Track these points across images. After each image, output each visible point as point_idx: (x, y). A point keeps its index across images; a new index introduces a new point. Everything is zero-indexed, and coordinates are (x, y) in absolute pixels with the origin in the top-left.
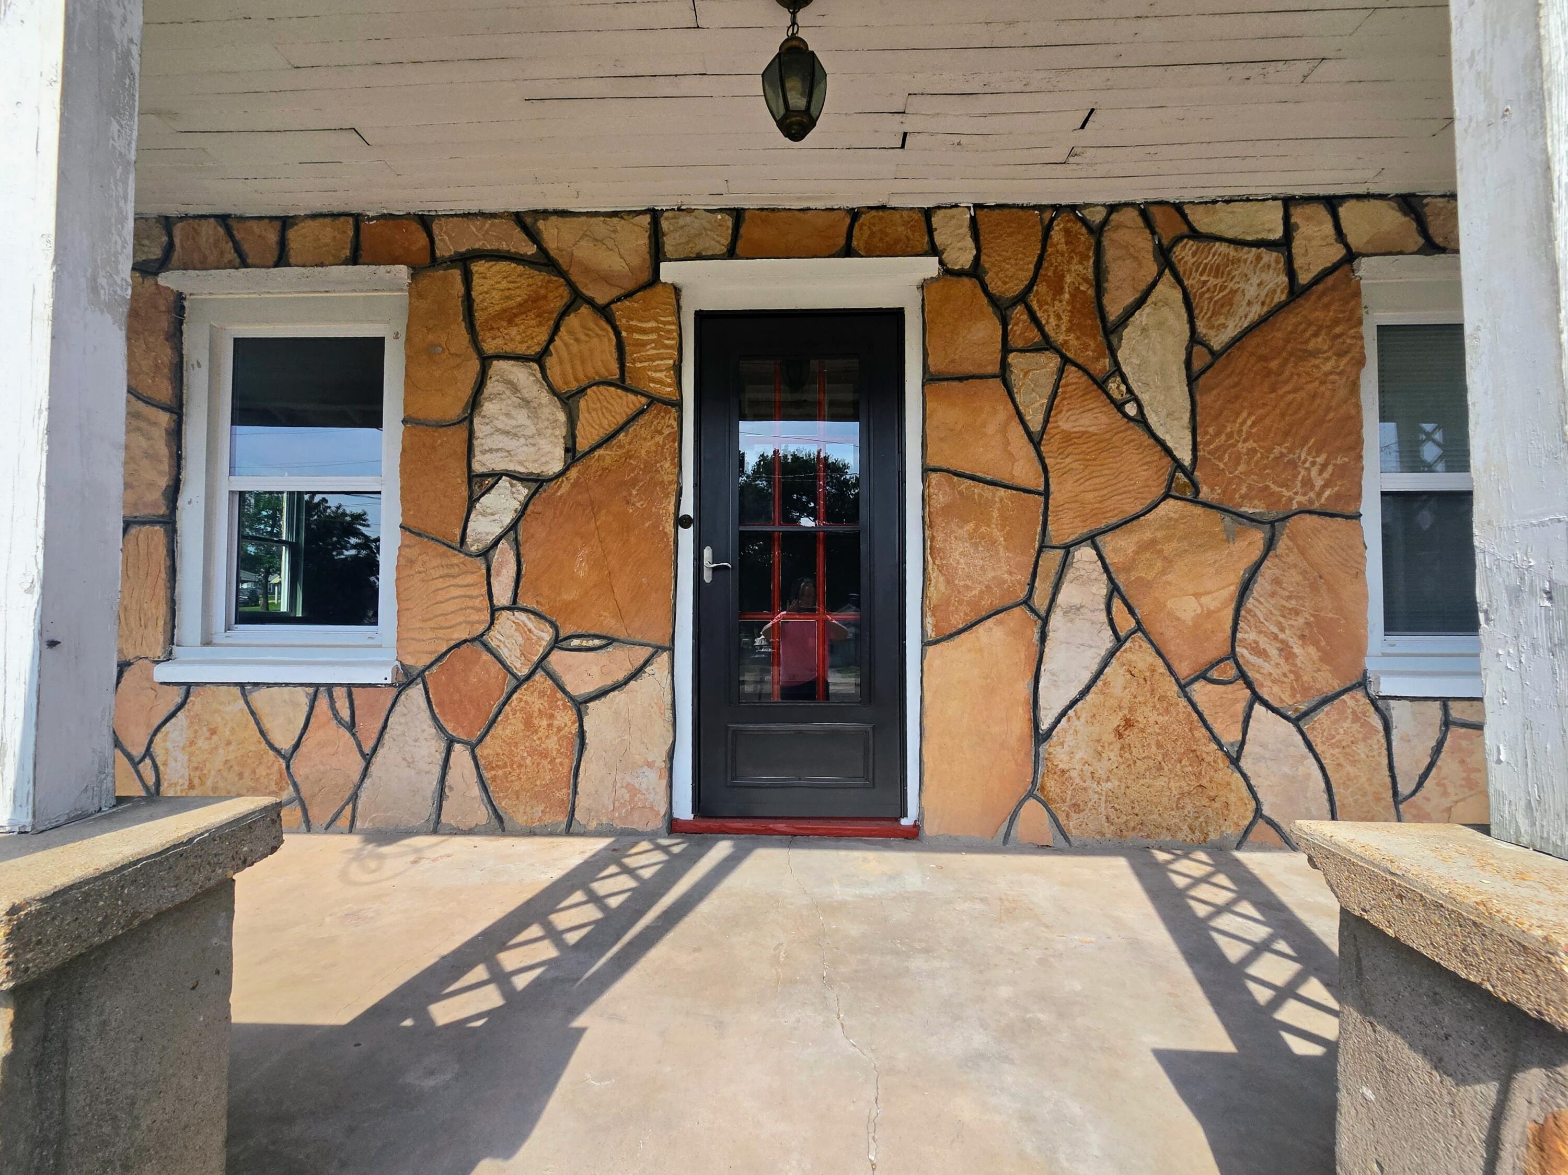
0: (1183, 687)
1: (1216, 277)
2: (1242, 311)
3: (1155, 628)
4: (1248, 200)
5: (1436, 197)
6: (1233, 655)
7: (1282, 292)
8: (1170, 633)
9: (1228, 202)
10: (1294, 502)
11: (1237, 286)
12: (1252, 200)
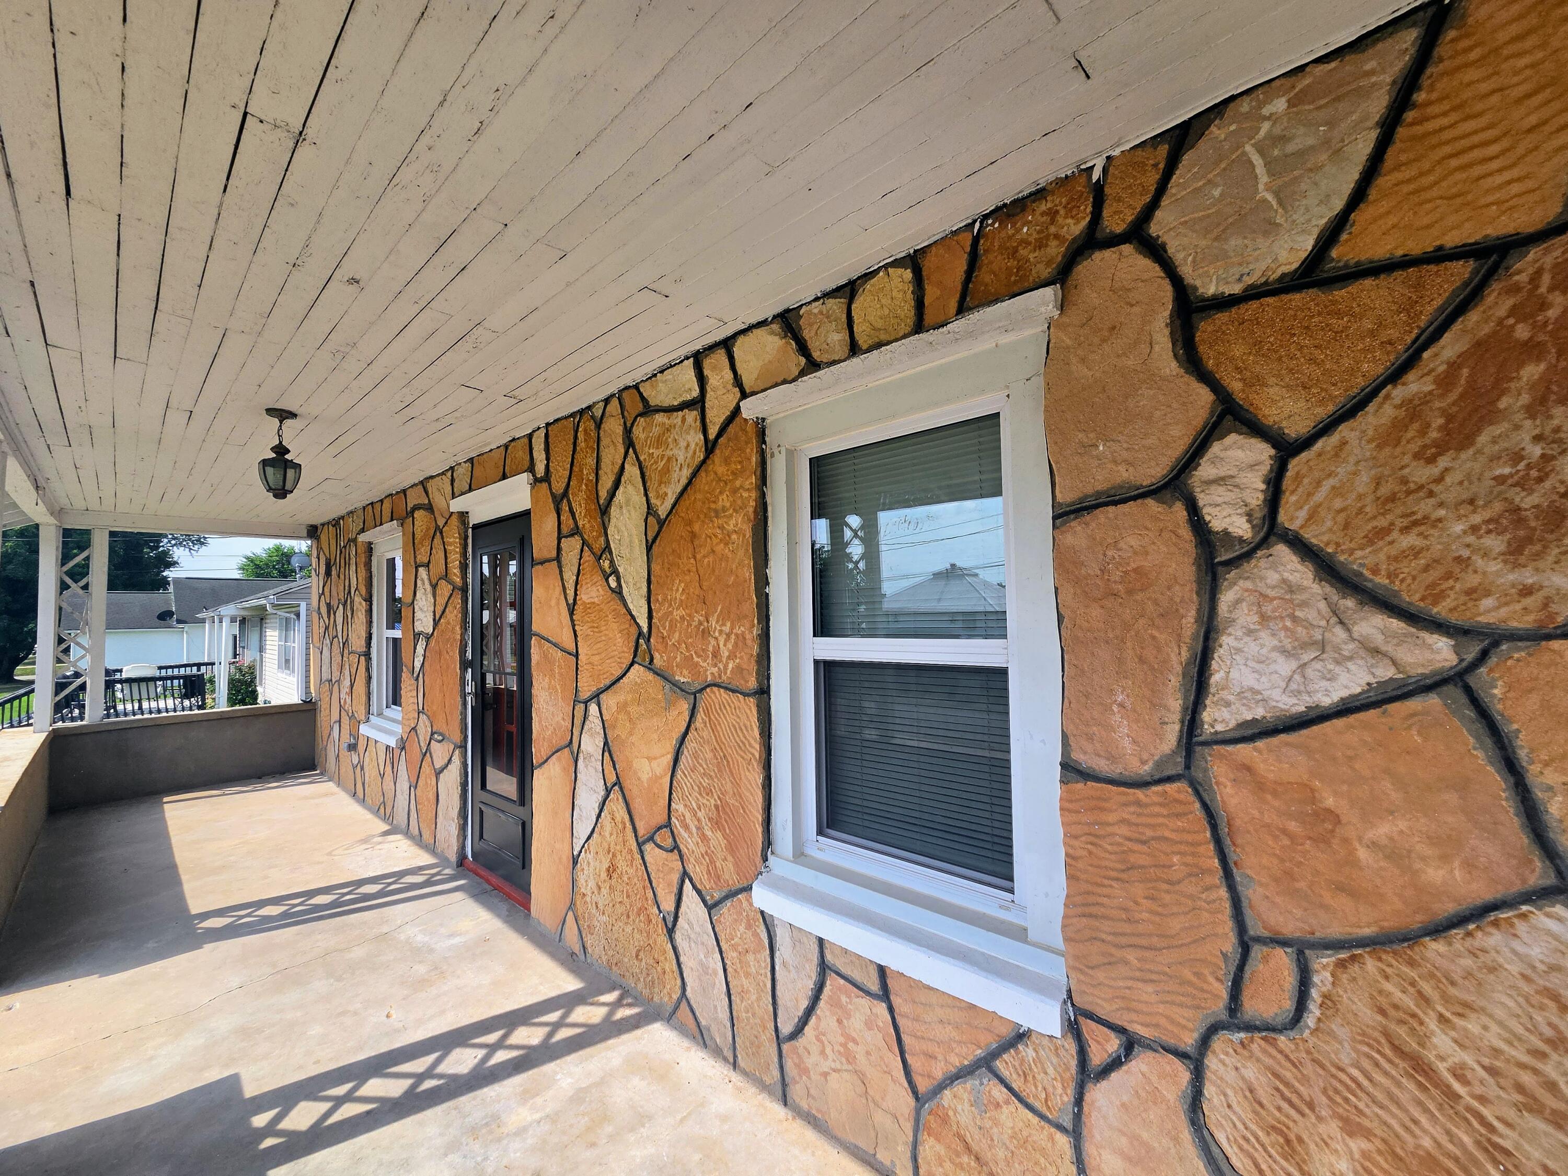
0: (640, 845)
1: (657, 448)
2: (675, 476)
3: (626, 784)
4: (672, 366)
5: (810, 303)
6: (668, 825)
7: (700, 451)
8: (635, 791)
9: (662, 372)
10: (708, 673)
11: (671, 453)
12: (675, 365)
